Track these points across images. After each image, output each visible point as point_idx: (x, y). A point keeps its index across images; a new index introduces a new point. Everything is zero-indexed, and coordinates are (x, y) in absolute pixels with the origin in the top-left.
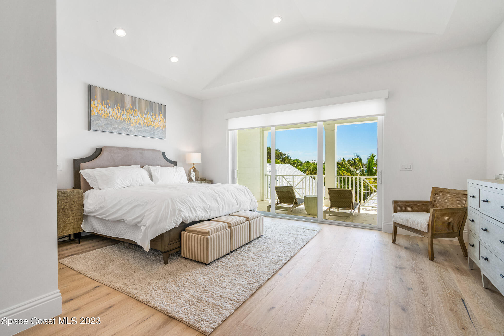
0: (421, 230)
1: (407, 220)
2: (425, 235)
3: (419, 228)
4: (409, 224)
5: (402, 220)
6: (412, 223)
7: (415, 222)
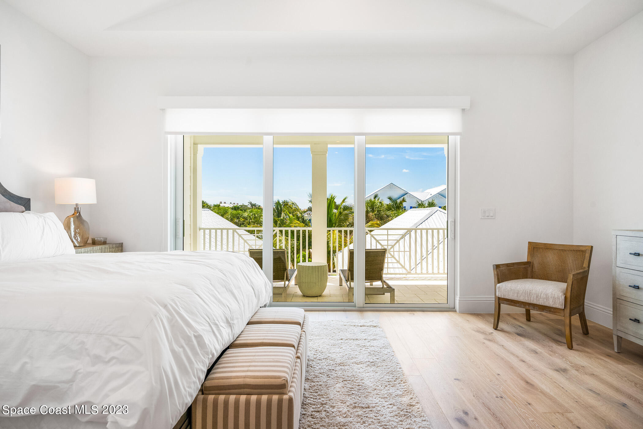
0: (554, 306)
1: (527, 293)
2: (559, 313)
3: (550, 303)
4: (530, 298)
5: (517, 294)
6: (537, 297)
7: (542, 295)
